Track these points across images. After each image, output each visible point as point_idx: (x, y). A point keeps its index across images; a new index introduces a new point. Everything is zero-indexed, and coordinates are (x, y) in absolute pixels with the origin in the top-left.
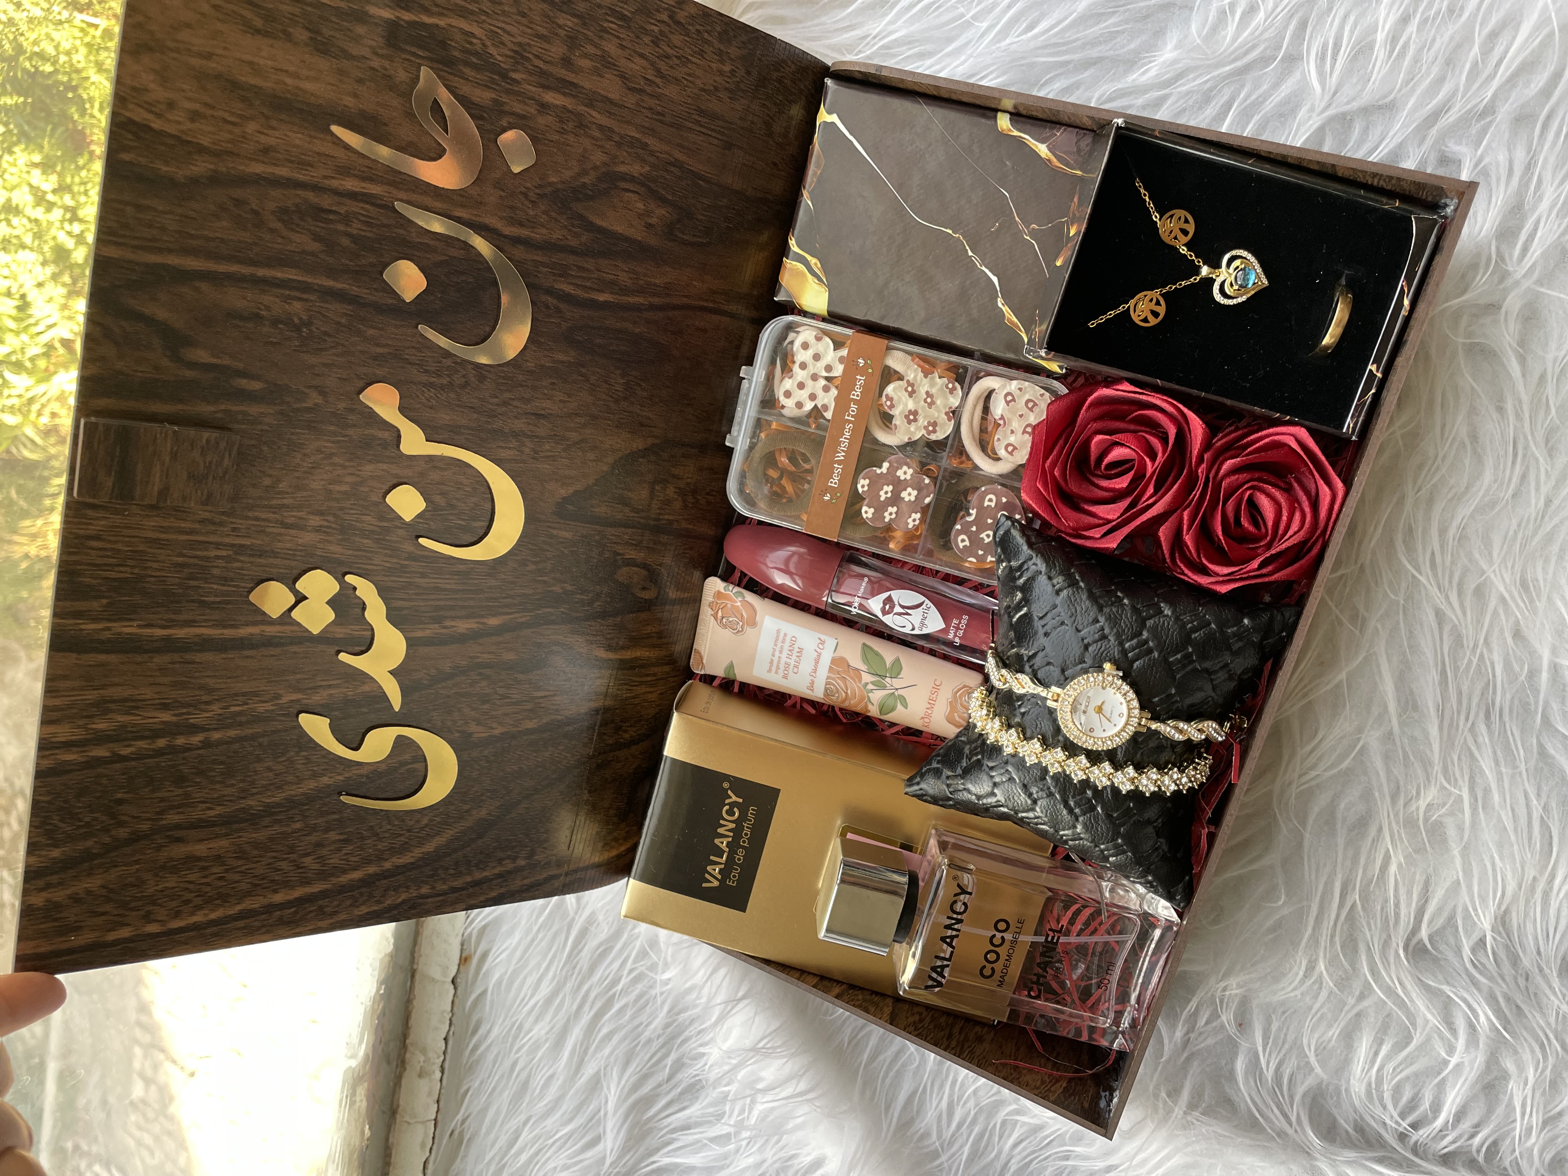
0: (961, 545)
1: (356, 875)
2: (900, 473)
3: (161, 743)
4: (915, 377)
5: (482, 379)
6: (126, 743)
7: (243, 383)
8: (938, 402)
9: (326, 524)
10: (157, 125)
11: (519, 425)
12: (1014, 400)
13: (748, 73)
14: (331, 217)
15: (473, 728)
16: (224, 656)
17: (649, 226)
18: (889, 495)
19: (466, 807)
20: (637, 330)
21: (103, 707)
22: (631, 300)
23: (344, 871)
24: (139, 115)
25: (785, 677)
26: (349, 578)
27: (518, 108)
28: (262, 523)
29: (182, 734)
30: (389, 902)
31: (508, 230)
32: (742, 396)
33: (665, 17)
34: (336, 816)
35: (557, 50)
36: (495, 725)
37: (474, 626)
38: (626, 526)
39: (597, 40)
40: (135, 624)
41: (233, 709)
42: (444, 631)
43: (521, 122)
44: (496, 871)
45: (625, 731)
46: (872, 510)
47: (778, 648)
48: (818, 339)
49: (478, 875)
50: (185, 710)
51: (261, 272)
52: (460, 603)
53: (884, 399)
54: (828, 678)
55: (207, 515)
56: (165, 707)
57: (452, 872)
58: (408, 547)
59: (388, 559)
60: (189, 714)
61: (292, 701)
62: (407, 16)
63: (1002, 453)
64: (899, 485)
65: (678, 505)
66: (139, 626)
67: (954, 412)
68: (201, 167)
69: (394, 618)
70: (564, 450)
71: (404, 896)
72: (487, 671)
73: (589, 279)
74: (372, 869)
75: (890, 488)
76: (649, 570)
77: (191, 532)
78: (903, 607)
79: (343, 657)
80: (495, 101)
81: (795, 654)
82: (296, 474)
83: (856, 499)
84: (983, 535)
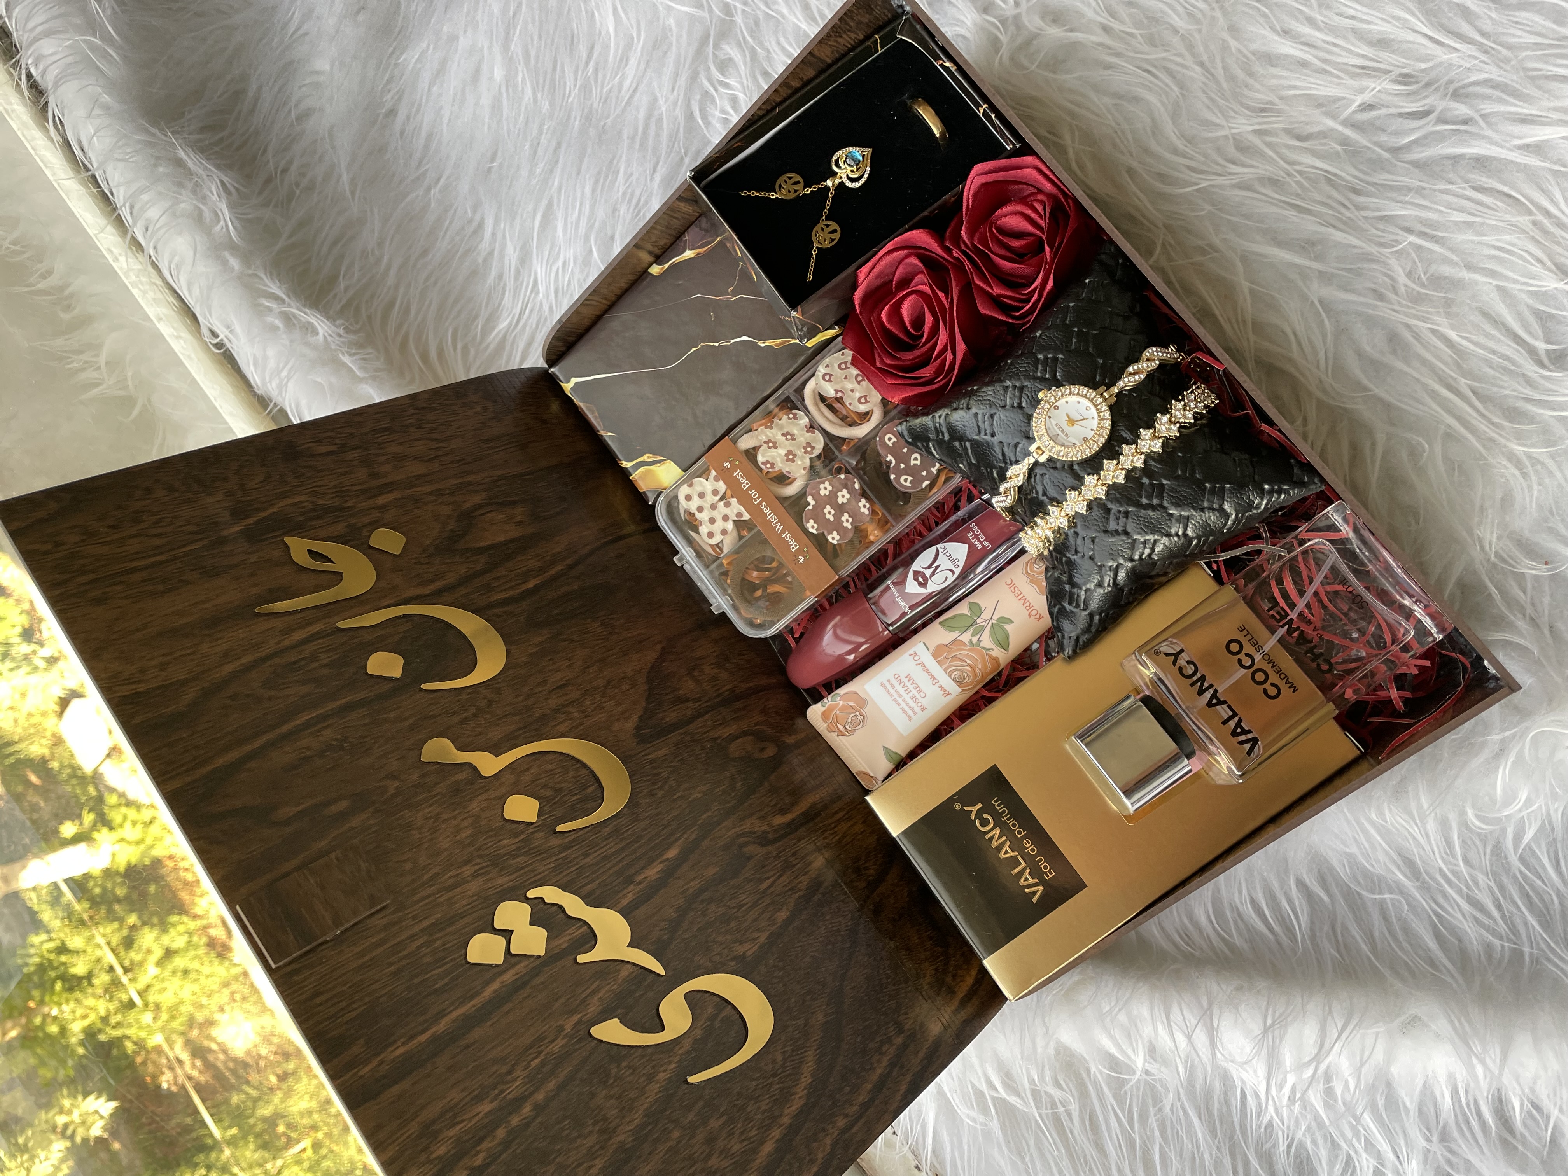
0: (908, 484)
1: (768, 1147)
2: (823, 492)
3: (501, 1133)
4: (767, 436)
5: (498, 691)
6: (473, 1152)
7: (334, 809)
8: (796, 432)
9: (477, 867)
10: (142, 688)
11: (553, 702)
12: (831, 375)
13: (495, 401)
14: (303, 663)
15: (740, 950)
16: (489, 1023)
17: (519, 523)
18: (833, 512)
19: (801, 1022)
20: (576, 587)
21: (430, 1133)
22: (553, 572)
23: (754, 1151)
24: (126, 690)
25: (923, 709)
26: (531, 894)
27: (367, 520)
28: (431, 899)
29: (510, 1114)
30: (820, 1156)
31: (426, 590)
32: (694, 577)
33: (412, 411)
34: (701, 1103)
35: (361, 474)
36: (756, 935)
37: (661, 867)
38: (701, 715)
39: (381, 451)
40: (399, 1043)
41: (533, 1064)
42: (641, 886)
43: (376, 525)
44: (885, 1061)
45: (867, 869)
46: (835, 533)
47: (896, 696)
48: (691, 486)
49: (875, 1076)
50: (496, 1091)
51: (285, 729)
52: (634, 857)
53: (763, 467)
54: (945, 670)
55: (385, 921)
56: (478, 1099)
57: (848, 1089)
58: (555, 842)
59: (548, 861)
60: (502, 1092)
61: (575, 1025)
62: (251, 521)
63: (863, 408)
64: (831, 499)
65: (724, 675)
66: (404, 1044)
67: (811, 427)
68: (190, 694)
69: (593, 901)
70: (603, 696)
71: (828, 1141)
72: (706, 895)
73: (511, 580)
74: (776, 1133)
75: (828, 507)
76: (751, 734)
77: (382, 942)
78: (929, 567)
79: (582, 959)
80: (347, 526)
81: (908, 684)
82: (426, 845)
83: (819, 541)
84: (913, 462)
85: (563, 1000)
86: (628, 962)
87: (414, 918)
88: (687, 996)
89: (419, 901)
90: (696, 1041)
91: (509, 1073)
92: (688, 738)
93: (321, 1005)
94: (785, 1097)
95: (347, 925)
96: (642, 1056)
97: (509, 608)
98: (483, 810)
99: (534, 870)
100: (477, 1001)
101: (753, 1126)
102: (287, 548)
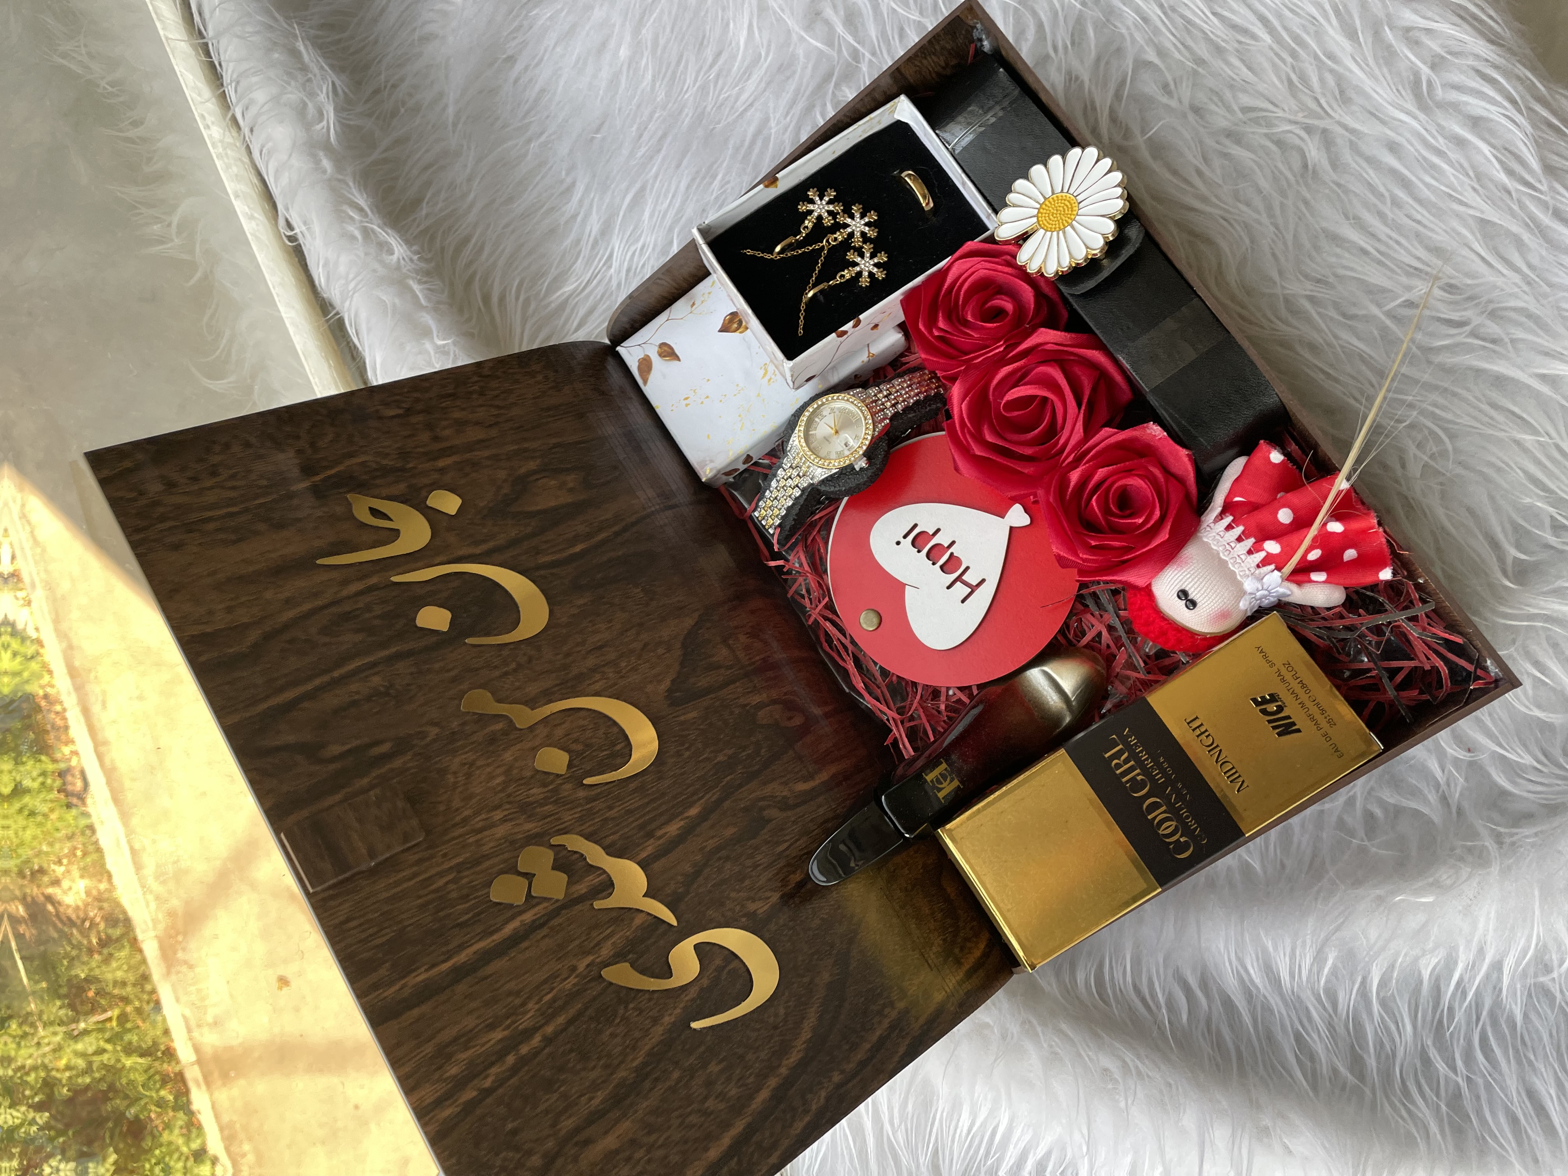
85: (577, 942)
86: (642, 911)
87: (445, 855)
88: (698, 947)
89: (449, 841)
90: (702, 990)
91: (523, 1004)
92: (718, 703)
93: (354, 928)
94: (784, 1049)
95: (381, 858)
96: (650, 1000)
97: (554, 571)
98: (516, 760)
99: (559, 819)
100: (497, 937)
101: (751, 1075)
102: (350, 504)
